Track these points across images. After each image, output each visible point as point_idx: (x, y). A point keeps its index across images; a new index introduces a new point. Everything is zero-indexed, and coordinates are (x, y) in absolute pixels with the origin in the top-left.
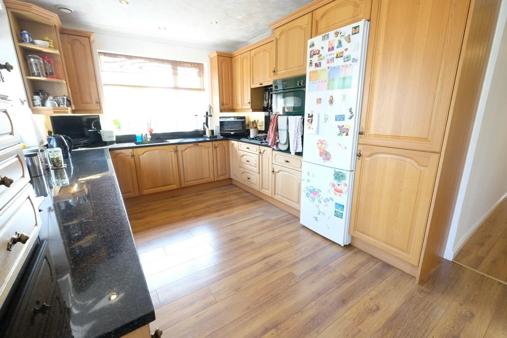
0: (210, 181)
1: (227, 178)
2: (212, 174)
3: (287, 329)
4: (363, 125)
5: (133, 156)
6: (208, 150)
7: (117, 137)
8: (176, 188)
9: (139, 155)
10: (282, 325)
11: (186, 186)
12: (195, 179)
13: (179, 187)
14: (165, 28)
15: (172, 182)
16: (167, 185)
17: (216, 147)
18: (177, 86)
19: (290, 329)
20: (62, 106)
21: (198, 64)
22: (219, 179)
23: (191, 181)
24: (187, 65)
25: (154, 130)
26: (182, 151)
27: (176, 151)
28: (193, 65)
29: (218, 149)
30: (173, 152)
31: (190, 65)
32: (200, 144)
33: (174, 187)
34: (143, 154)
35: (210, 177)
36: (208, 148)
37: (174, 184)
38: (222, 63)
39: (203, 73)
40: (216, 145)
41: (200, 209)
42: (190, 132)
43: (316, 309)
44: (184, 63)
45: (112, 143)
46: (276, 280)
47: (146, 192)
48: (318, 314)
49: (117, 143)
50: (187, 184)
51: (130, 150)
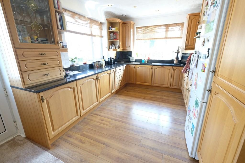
0: (168, 87)
1: (179, 88)
2: (169, 84)
3: (108, 150)
4: (216, 66)
5: (135, 67)
6: (169, 71)
7: (135, 60)
8: (149, 85)
9: (137, 68)
10: (109, 148)
11: (154, 85)
12: (159, 83)
13: (150, 85)
14: (158, 10)
15: (148, 82)
16: (146, 83)
17: (174, 70)
18: (166, 37)
19: (108, 151)
20: (116, 48)
21: (181, 23)
22: (173, 87)
23: (157, 84)
24: (173, 25)
25: (150, 58)
26: (155, 69)
27: (152, 68)
28: (177, 25)
29: (175, 71)
30: (150, 69)
31: (175, 25)
32: (165, 67)
33: (148, 84)
34: (139, 67)
35: (168, 85)
36: (169, 69)
37: (148, 83)
38: (192, 20)
39: (183, 28)
40: (175, 69)
41: (149, 97)
42: (168, 60)
43: (125, 158)
44: (172, 24)
45: (133, 62)
46: (131, 137)
47: (137, 83)
48: (123, 159)
49: (135, 62)
50: (155, 85)
51: (134, 65)
